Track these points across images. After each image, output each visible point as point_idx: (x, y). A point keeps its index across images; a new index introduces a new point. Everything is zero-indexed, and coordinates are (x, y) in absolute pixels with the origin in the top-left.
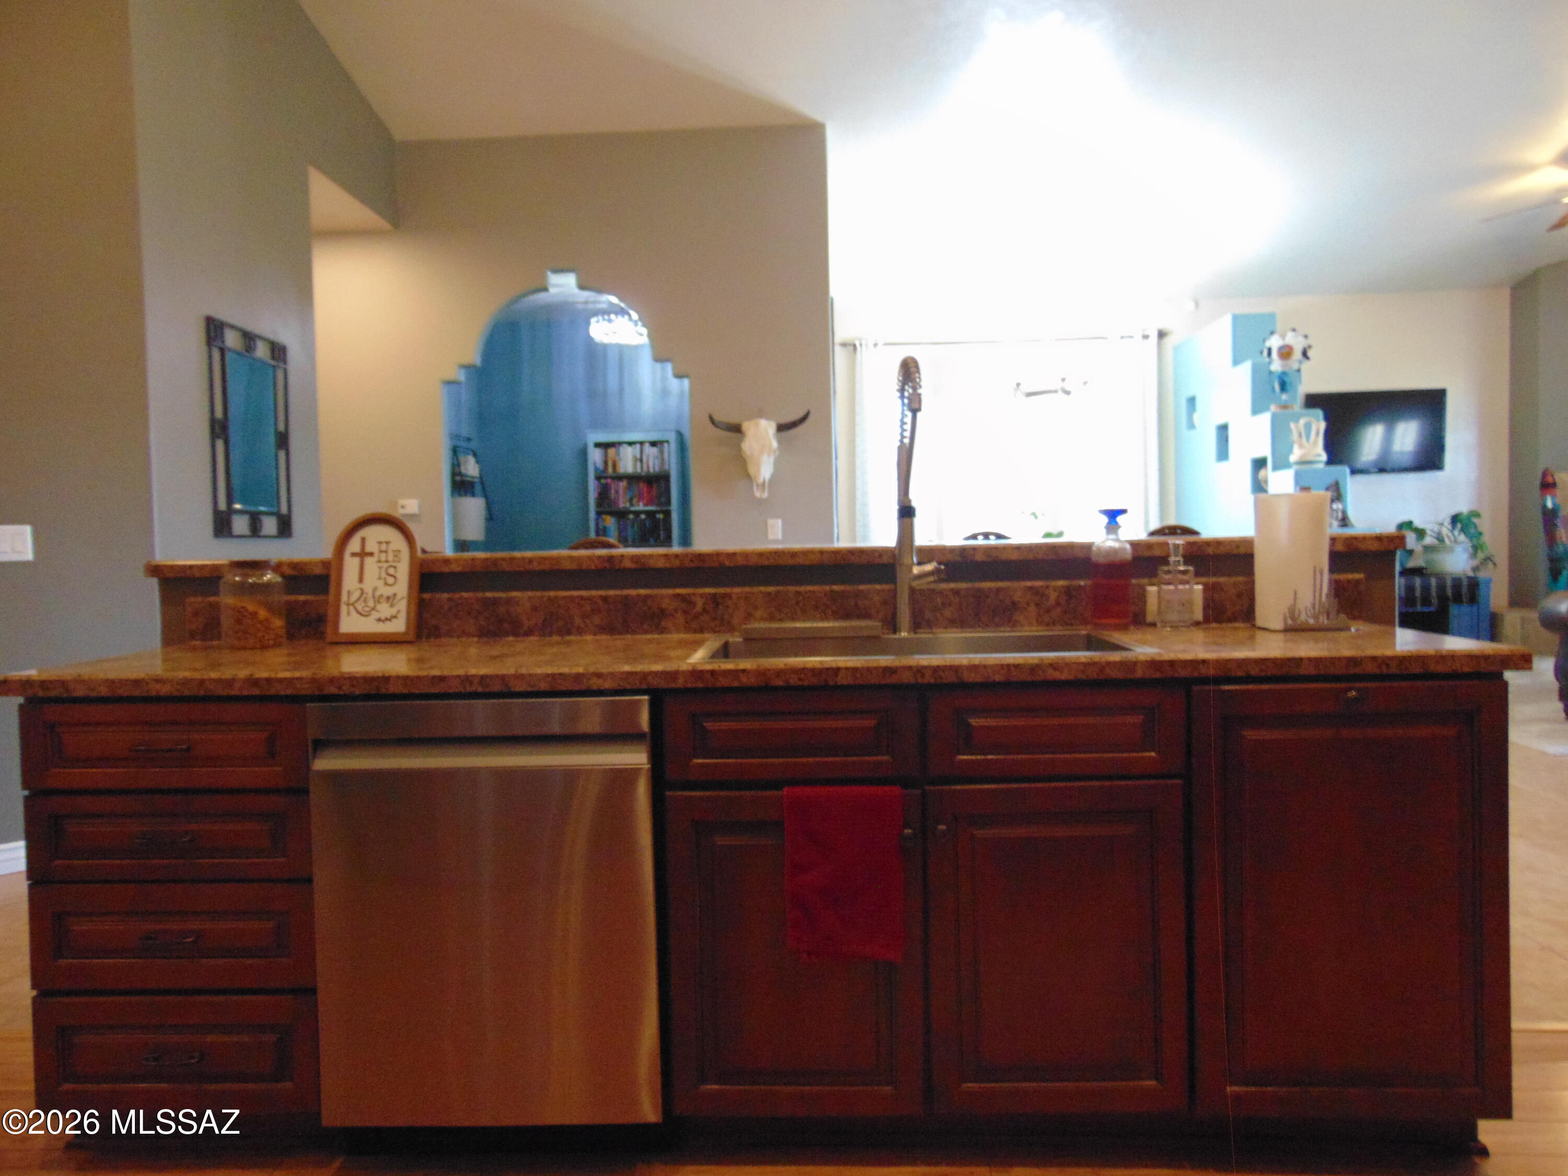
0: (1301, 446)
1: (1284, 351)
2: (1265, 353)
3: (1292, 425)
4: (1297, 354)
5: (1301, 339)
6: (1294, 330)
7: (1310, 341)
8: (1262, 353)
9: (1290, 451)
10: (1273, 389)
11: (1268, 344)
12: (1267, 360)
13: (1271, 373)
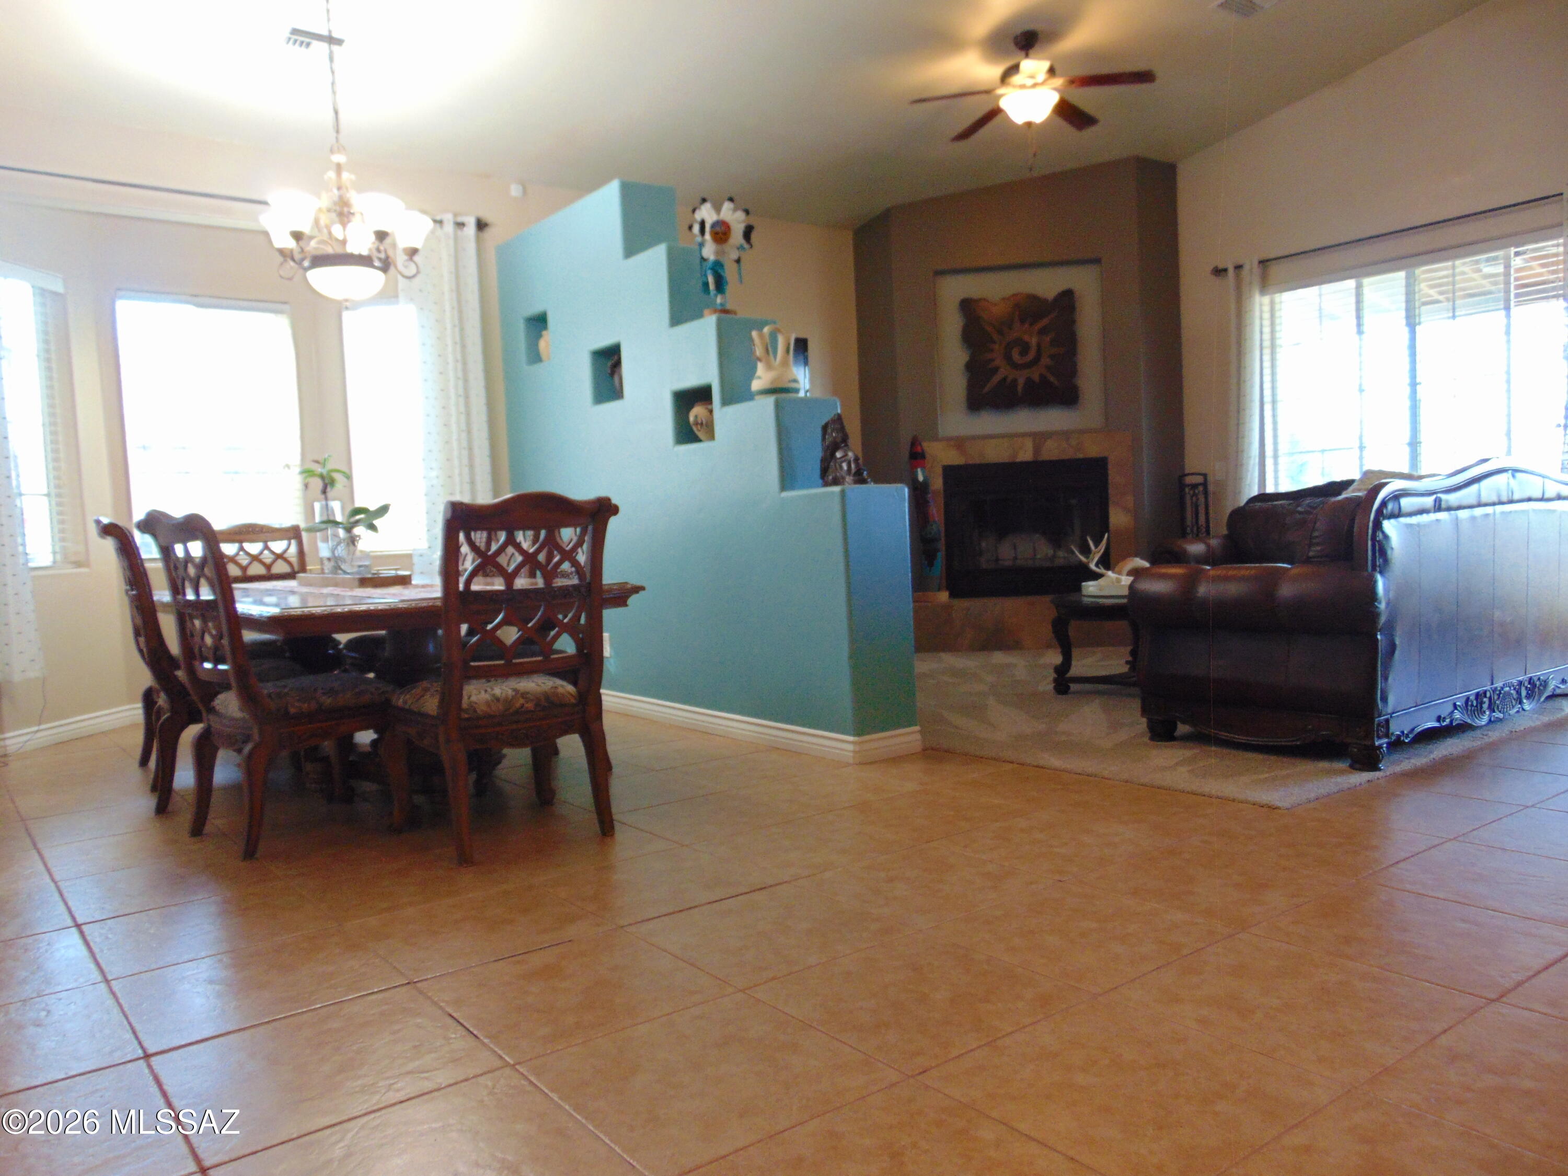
0: (769, 367)
1: (718, 229)
2: (696, 229)
3: (754, 334)
4: (737, 235)
5: (740, 215)
6: (731, 200)
7: (753, 221)
8: (690, 228)
9: (751, 374)
10: (706, 285)
11: (699, 216)
12: (699, 239)
13: (703, 260)
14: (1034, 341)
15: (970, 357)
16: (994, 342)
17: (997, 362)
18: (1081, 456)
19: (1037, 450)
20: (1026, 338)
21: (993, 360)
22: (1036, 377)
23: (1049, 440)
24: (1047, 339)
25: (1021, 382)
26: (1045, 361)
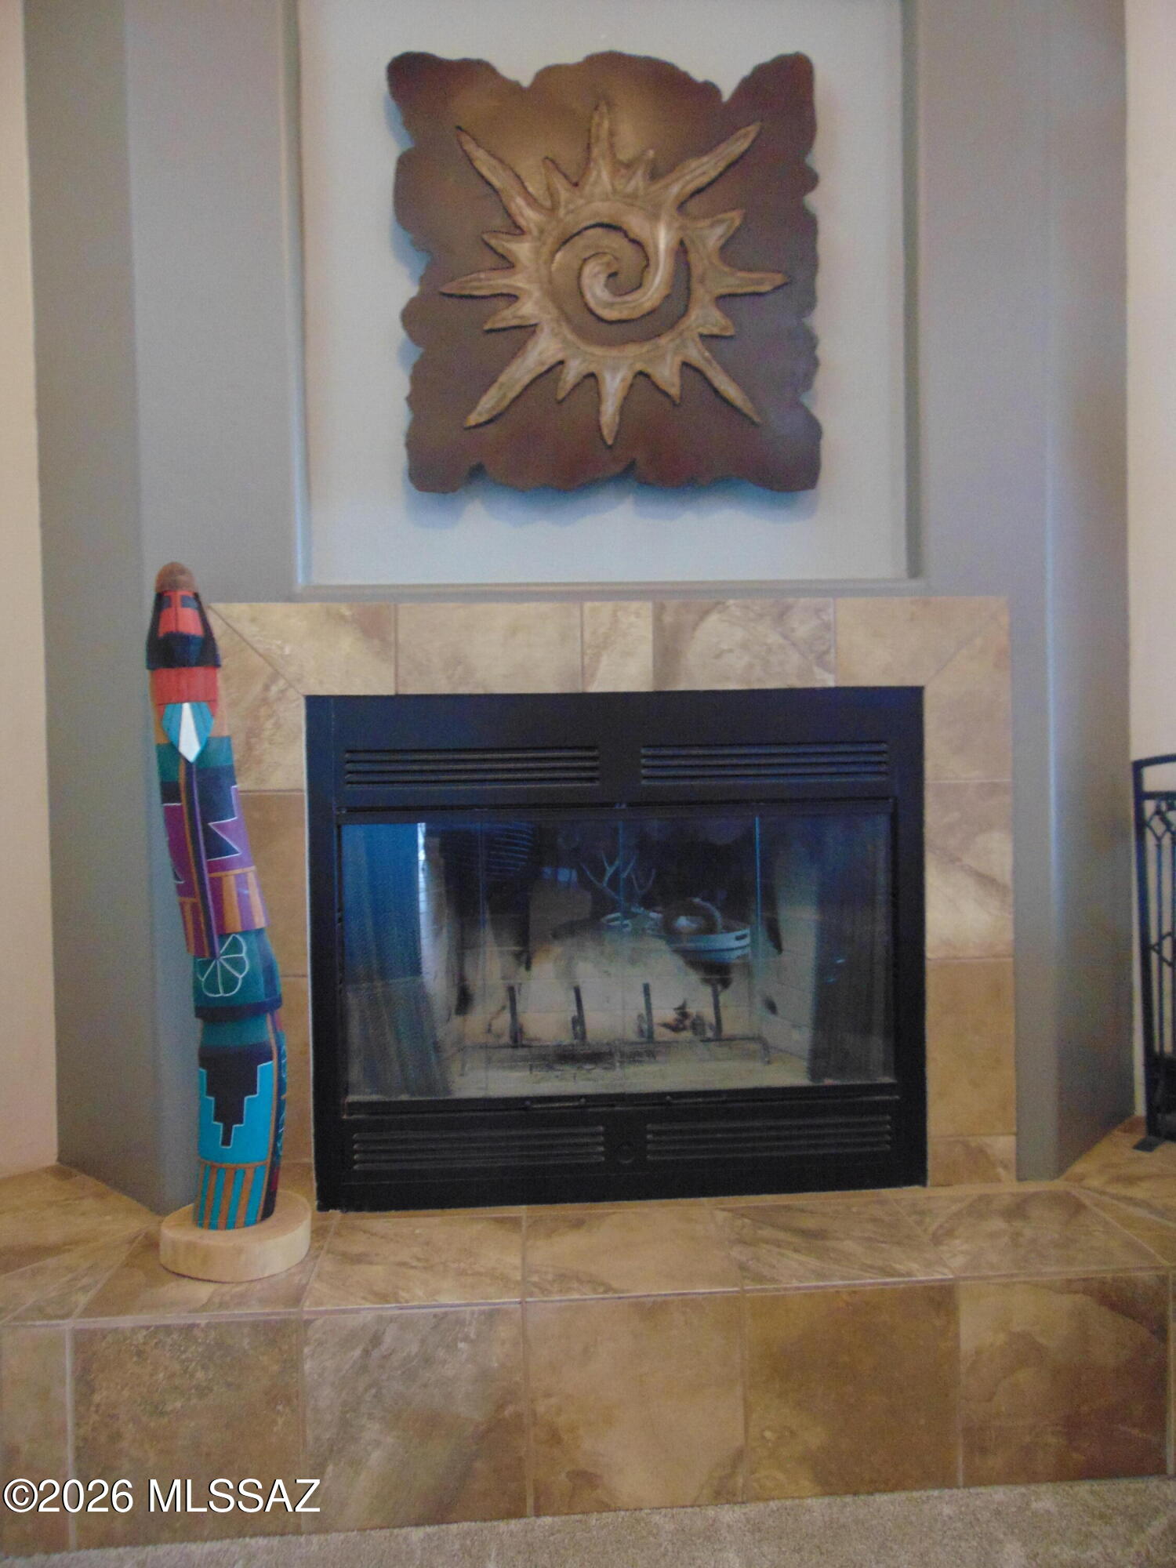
14: (663, 239)
15: (423, 280)
16: (517, 230)
17: (528, 309)
18: (829, 681)
19: (668, 649)
20: (636, 223)
21: (512, 298)
22: (667, 374)
23: (713, 618)
24: (713, 236)
25: (614, 386)
26: (704, 316)
